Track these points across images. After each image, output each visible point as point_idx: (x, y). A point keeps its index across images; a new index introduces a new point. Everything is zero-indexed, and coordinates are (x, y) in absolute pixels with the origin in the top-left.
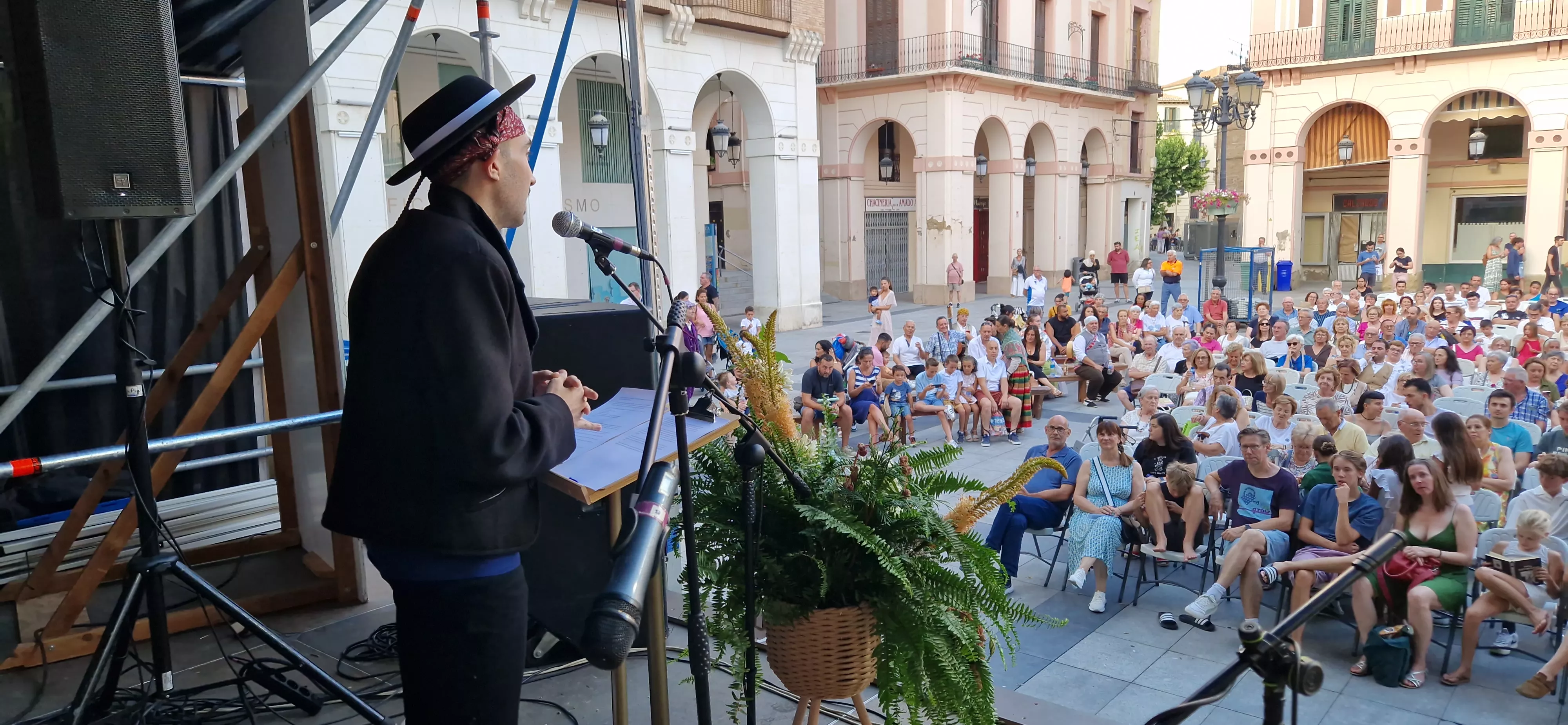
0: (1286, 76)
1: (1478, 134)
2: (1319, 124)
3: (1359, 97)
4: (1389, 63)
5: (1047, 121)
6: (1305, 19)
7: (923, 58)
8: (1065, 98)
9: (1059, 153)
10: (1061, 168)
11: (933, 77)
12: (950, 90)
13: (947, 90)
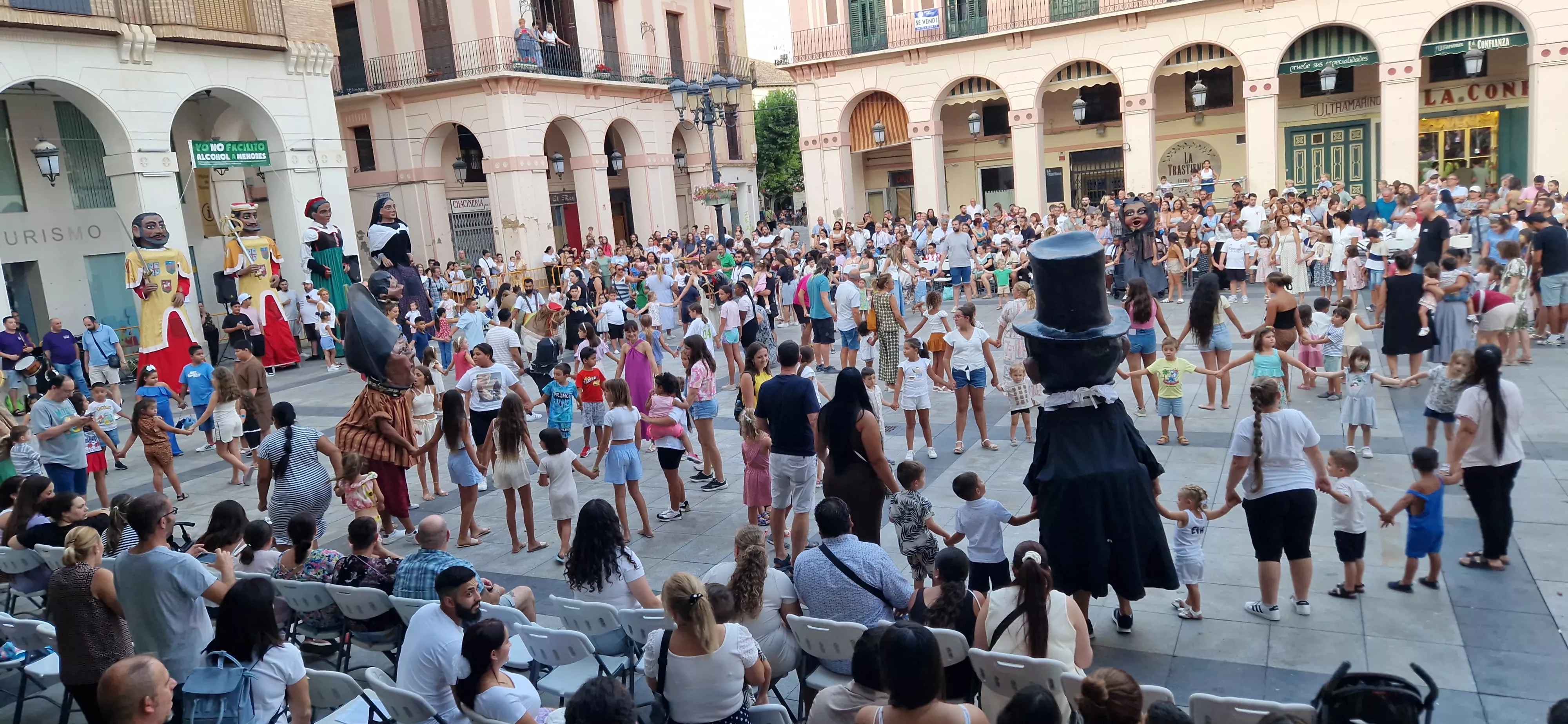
0: (823, 69)
1: (974, 115)
2: (858, 110)
3: (881, 87)
4: (899, 55)
5: (627, 117)
6: (832, 18)
7: (476, 62)
8: (645, 94)
9: (645, 145)
10: (649, 161)
11: (487, 81)
12: (506, 93)
13: (503, 93)
